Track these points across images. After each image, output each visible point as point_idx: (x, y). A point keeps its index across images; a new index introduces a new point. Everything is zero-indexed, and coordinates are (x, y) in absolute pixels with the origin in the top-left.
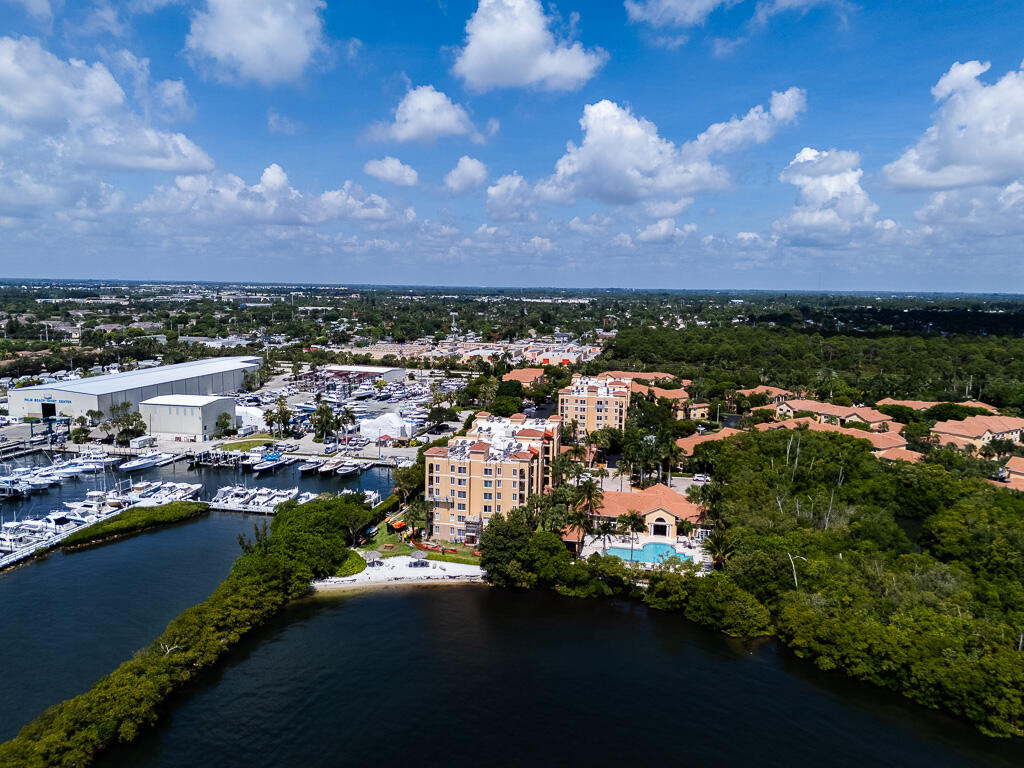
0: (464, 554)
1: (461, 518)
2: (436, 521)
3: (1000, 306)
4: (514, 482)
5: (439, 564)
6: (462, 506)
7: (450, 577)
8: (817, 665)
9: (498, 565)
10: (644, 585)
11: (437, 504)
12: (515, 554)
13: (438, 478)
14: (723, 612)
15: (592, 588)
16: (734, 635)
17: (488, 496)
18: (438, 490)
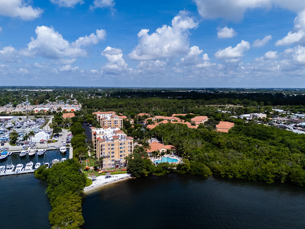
0: (117, 171)
1: (113, 160)
2: (104, 163)
3: (164, 90)
4: (129, 146)
5: (114, 175)
6: (113, 157)
7: (121, 179)
8: (228, 177)
9: (139, 171)
10: (175, 168)
11: (104, 157)
12: (143, 167)
13: (104, 149)
14: (202, 170)
15: (164, 172)
16: (206, 175)
17: (121, 152)
18: (104, 153)
